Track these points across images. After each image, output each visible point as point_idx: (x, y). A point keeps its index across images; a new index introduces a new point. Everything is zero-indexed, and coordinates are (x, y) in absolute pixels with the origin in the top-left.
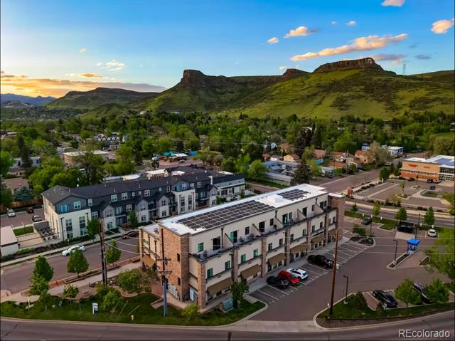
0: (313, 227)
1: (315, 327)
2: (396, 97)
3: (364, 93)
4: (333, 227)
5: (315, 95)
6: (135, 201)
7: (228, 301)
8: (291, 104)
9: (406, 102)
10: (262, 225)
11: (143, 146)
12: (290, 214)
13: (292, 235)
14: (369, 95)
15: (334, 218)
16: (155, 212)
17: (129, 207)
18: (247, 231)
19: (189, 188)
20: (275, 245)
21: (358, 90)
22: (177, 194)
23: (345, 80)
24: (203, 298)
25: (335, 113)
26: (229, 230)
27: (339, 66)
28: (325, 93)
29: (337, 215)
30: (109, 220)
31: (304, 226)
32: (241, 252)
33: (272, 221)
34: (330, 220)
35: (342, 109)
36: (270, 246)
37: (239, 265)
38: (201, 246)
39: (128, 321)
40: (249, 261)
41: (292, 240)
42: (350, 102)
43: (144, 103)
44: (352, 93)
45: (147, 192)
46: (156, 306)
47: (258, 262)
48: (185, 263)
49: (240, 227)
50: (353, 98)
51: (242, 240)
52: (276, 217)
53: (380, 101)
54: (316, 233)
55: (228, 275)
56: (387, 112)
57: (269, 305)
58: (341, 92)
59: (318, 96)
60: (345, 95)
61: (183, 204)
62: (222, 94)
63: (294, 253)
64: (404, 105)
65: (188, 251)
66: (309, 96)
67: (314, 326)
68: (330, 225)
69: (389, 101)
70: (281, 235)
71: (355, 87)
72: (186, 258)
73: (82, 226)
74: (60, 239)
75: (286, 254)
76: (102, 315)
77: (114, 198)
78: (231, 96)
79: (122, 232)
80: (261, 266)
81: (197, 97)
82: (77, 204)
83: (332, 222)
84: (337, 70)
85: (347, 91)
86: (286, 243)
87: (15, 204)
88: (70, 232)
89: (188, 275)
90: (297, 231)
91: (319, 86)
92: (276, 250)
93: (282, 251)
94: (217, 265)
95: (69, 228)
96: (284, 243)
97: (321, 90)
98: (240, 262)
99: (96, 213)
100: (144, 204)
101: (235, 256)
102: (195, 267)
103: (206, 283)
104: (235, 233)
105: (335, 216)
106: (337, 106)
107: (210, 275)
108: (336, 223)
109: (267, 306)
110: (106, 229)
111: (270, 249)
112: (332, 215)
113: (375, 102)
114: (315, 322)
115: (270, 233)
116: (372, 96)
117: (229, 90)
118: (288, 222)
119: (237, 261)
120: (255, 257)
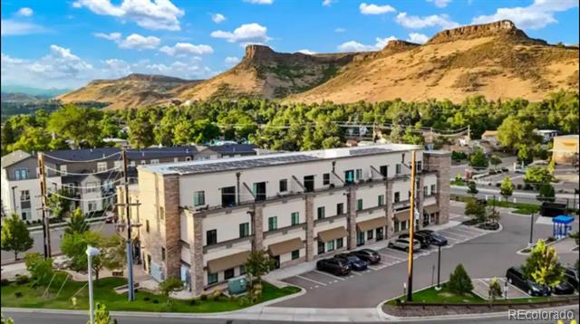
0: (397, 195)
1: (378, 316)
2: (547, 72)
3: (501, 68)
4: (432, 201)
5: (430, 72)
8: (394, 86)
9: (563, 77)
10: (309, 180)
12: (359, 171)
13: (360, 202)
14: (508, 70)
15: (432, 187)
18: (283, 186)
20: (331, 211)
21: (492, 63)
23: (472, 53)
24: (198, 278)
25: (459, 96)
26: (250, 179)
27: (462, 33)
28: (443, 71)
29: (438, 183)
30: (92, 198)
31: (380, 190)
32: (268, 211)
33: (326, 176)
34: (426, 188)
35: (468, 91)
36: (321, 211)
37: (265, 234)
38: (201, 197)
39: (67, 306)
40: (285, 230)
41: (360, 210)
42: (480, 80)
44: (482, 69)
47: (300, 234)
48: (174, 223)
50: (484, 74)
52: (333, 171)
53: (525, 78)
54: (402, 206)
55: (246, 246)
56: (535, 92)
57: (307, 290)
58: (466, 68)
59: (433, 74)
60: (473, 71)
62: (299, 76)
63: (364, 230)
64: (559, 82)
65: (179, 203)
66: (421, 75)
68: (426, 196)
70: (340, 197)
71: (487, 61)
72: (173, 214)
75: (349, 230)
77: (102, 166)
78: (310, 79)
80: (306, 242)
81: (264, 81)
83: (429, 193)
84: (460, 39)
85: (475, 66)
86: (349, 212)
88: (26, 211)
90: (369, 196)
91: (434, 60)
92: (331, 219)
93: (342, 223)
95: (26, 205)
96: (345, 211)
97: (438, 65)
98: (266, 228)
101: (257, 215)
103: (205, 252)
104: (262, 186)
105: (435, 183)
106: (461, 87)
107: (212, 241)
108: (436, 195)
109: (304, 291)
110: (86, 210)
111: (321, 217)
112: (429, 181)
113: (518, 79)
114: (379, 310)
116: (512, 72)
117: (309, 71)
119: (261, 224)
120: (294, 225)
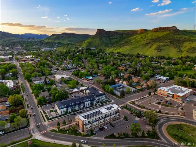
0: (112, 117)
2: (182, 46)
3: (170, 44)
5: (149, 43)
6: (75, 105)
7: (90, 133)
8: (139, 47)
9: (186, 49)
10: (99, 118)
11: (79, 75)
12: (107, 115)
13: (106, 119)
14: (171, 44)
15: (118, 114)
16: (80, 108)
17: (74, 106)
18: (96, 119)
19: (88, 101)
21: (167, 42)
22: (85, 103)
23: (163, 37)
24: (86, 132)
25: (155, 53)
26: (91, 119)
27: (161, 29)
28: (153, 43)
29: (120, 114)
30: (70, 110)
31: (110, 117)
32: (94, 123)
33: (102, 116)
35: (158, 51)
38: (86, 123)
39: (73, 135)
40: (96, 125)
42: (162, 48)
43: (81, 43)
44: (164, 44)
45: (78, 102)
46: (78, 132)
49: (94, 119)
50: (164, 46)
51: (94, 121)
53: (175, 48)
55: (91, 128)
56: (177, 53)
57: (97, 134)
58: (160, 42)
60: (162, 44)
61: (87, 105)
62: (112, 39)
63: (107, 123)
65: (83, 123)
66: (146, 44)
67: (103, 139)
68: (117, 116)
69: (179, 48)
70: (103, 120)
71: (166, 41)
72: (83, 125)
73: (64, 112)
74: (60, 114)
76: (69, 133)
77: (71, 104)
78: (116, 40)
79: (72, 113)
80: (98, 126)
81: (102, 41)
82: (63, 107)
84: (160, 31)
85: (162, 42)
87: (47, 102)
89: (83, 128)
91: (151, 39)
94: (89, 126)
95: (61, 112)
97: (152, 41)
99: (67, 109)
100: (77, 106)
102: (84, 127)
104: (93, 120)
106: (157, 50)
107: (87, 128)
110: (69, 112)
111: (100, 123)
113: (173, 48)
115: (101, 119)
116: (172, 45)
117: (115, 37)
118: (106, 116)
